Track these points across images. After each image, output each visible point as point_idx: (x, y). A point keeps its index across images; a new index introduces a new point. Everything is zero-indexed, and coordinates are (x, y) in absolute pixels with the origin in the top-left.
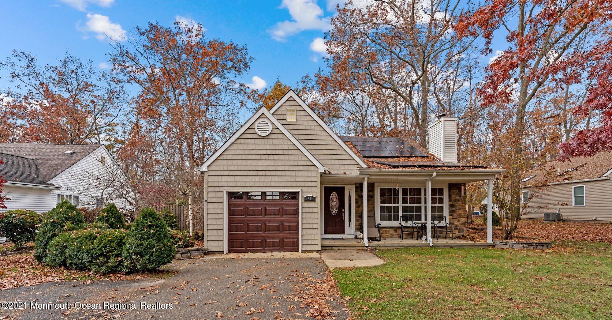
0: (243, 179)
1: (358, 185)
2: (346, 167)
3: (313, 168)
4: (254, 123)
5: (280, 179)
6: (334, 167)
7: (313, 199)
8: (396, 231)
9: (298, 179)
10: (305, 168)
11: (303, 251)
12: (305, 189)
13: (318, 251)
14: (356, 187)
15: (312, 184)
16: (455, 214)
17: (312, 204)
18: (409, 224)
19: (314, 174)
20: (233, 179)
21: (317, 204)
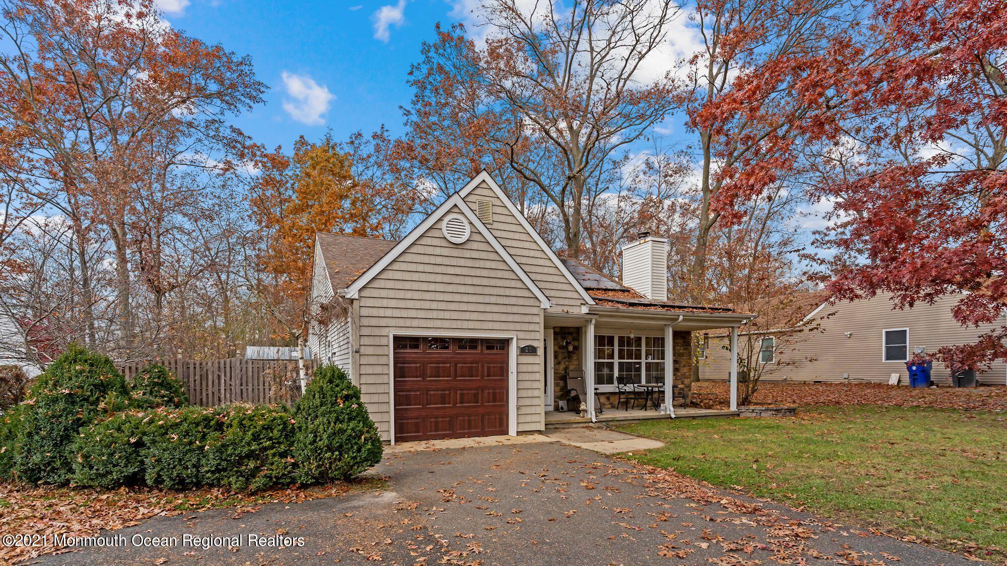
0: (422, 314)
1: (558, 330)
2: (566, 302)
3: (532, 302)
4: (440, 220)
8: (608, 399)
9: (510, 318)
10: (521, 301)
11: (519, 433)
12: (521, 335)
13: (540, 432)
14: (555, 333)
15: (532, 327)
17: (530, 359)
19: (535, 311)
20: (404, 313)
21: (539, 359)
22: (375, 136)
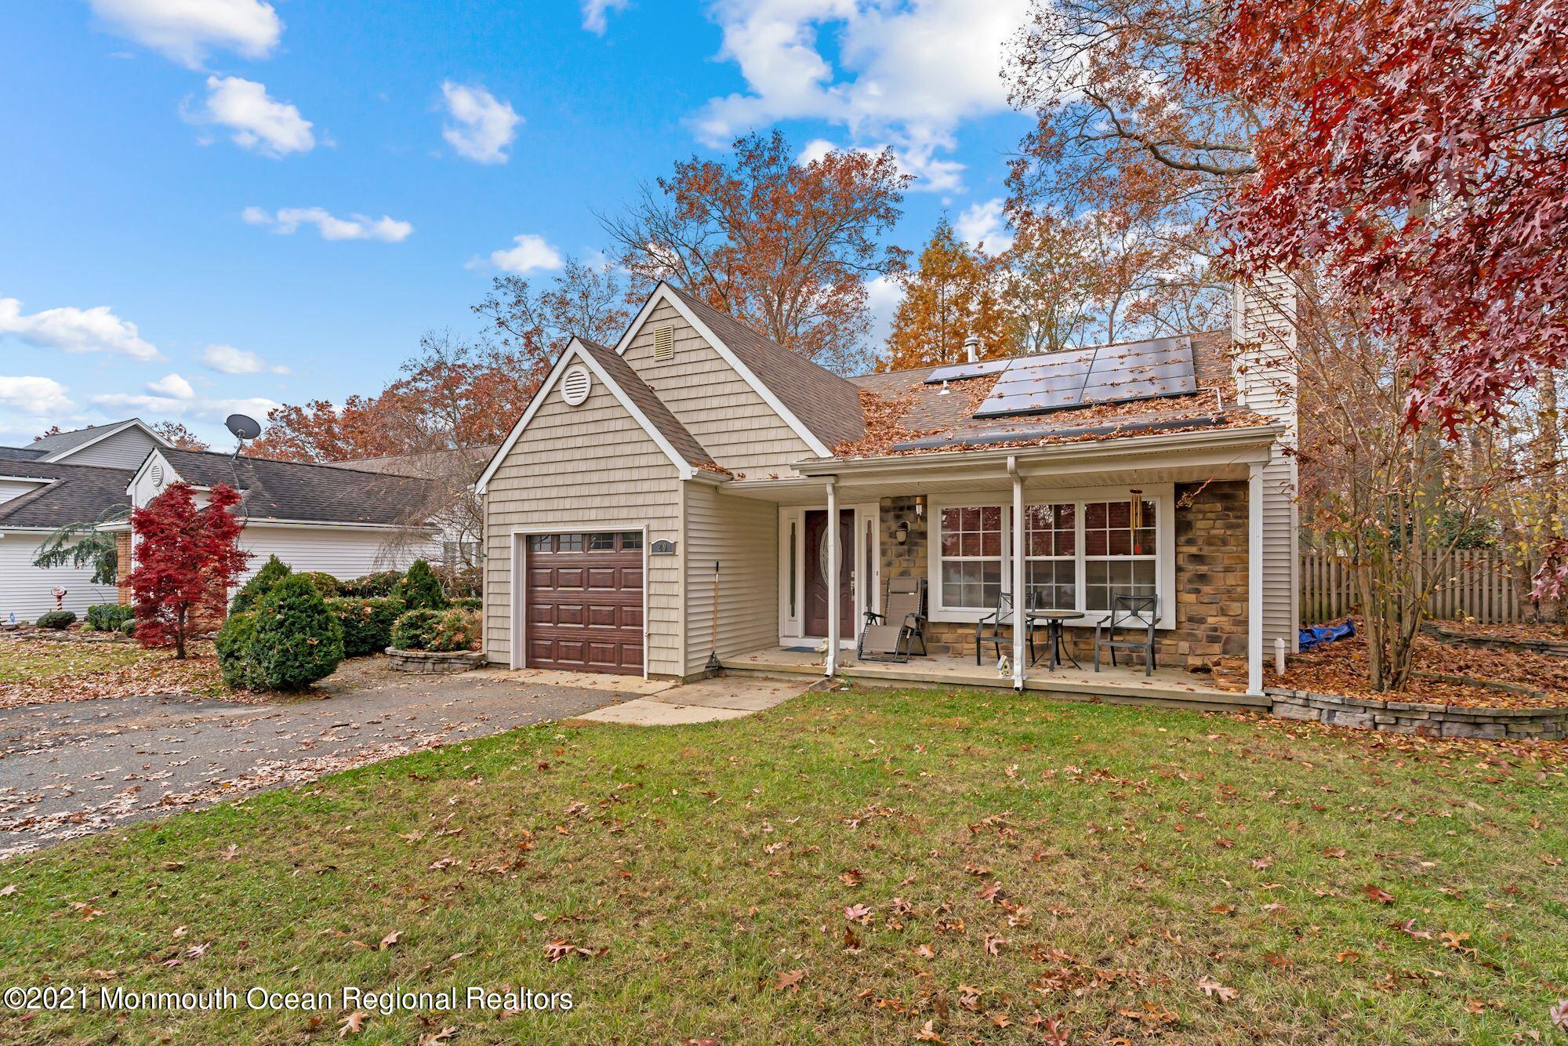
1: (888, 503)
3: (669, 472)
4: (559, 379)
5: (606, 502)
7: (669, 548)
9: (640, 500)
10: (654, 473)
11: (651, 676)
12: (654, 525)
14: (883, 510)
15: (668, 511)
16: (1206, 589)
17: (666, 562)
19: (673, 485)
21: (678, 562)
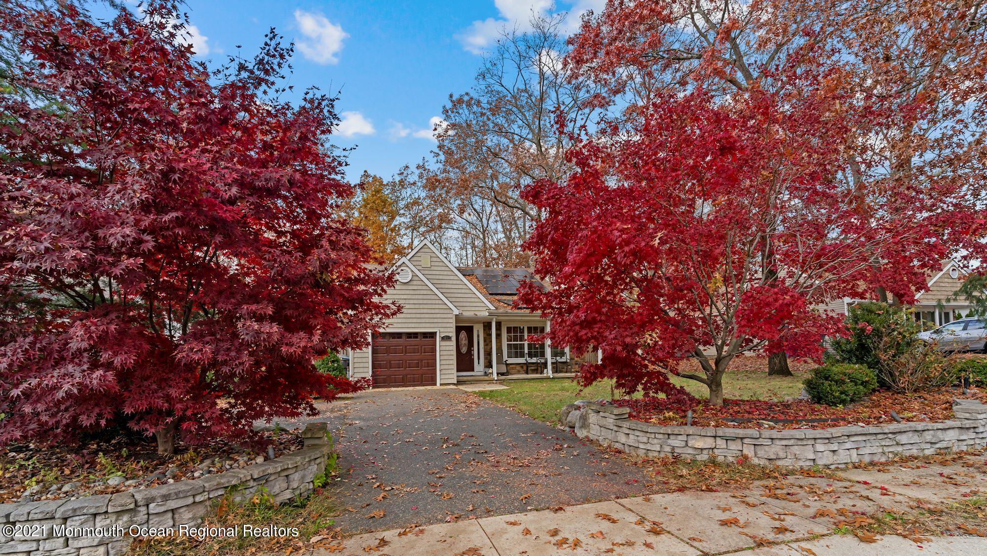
1: (487, 325)
2: (477, 309)
3: (448, 311)
5: (419, 321)
6: (466, 309)
7: (448, 338)
8: (522, 367)
9: (436, 320)
10: (442, 311)
11: (441, 385)
12: (442, 330)
13: (454, 384)
14: (484, 326)
15: (448, 325)
17: (448, 343)
18: (534, 360)
19: (450, 316)
21: (453, 343)
22: (418, 167)
